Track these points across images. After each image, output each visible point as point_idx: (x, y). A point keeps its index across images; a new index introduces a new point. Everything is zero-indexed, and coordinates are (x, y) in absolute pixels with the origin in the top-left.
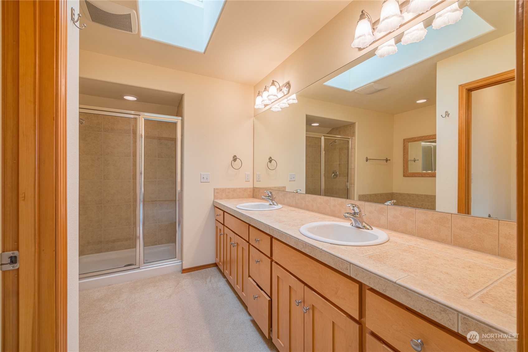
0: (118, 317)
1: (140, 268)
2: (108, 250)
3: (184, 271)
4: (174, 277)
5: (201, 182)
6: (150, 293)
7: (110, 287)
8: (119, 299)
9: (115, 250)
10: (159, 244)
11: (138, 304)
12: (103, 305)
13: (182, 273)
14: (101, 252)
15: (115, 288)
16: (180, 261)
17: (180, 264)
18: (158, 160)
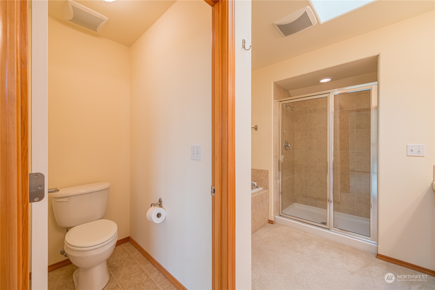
0: (302, 260)
1: (331, 230)
2: (312, 205)
3: (379, 256)
4: (364, 256)
5: (407, 156)
6: (334, 258)
7: (306, 233)
8: (308, 247)
9: (317, 207)
10: (358, 216)
11: (320, 260)
12: (297, 244)
13: (377, 257)
14: (307, 204)
15: (308, 237)
16: (376, 243)
17: (375, 246)
18: (356, 131)
